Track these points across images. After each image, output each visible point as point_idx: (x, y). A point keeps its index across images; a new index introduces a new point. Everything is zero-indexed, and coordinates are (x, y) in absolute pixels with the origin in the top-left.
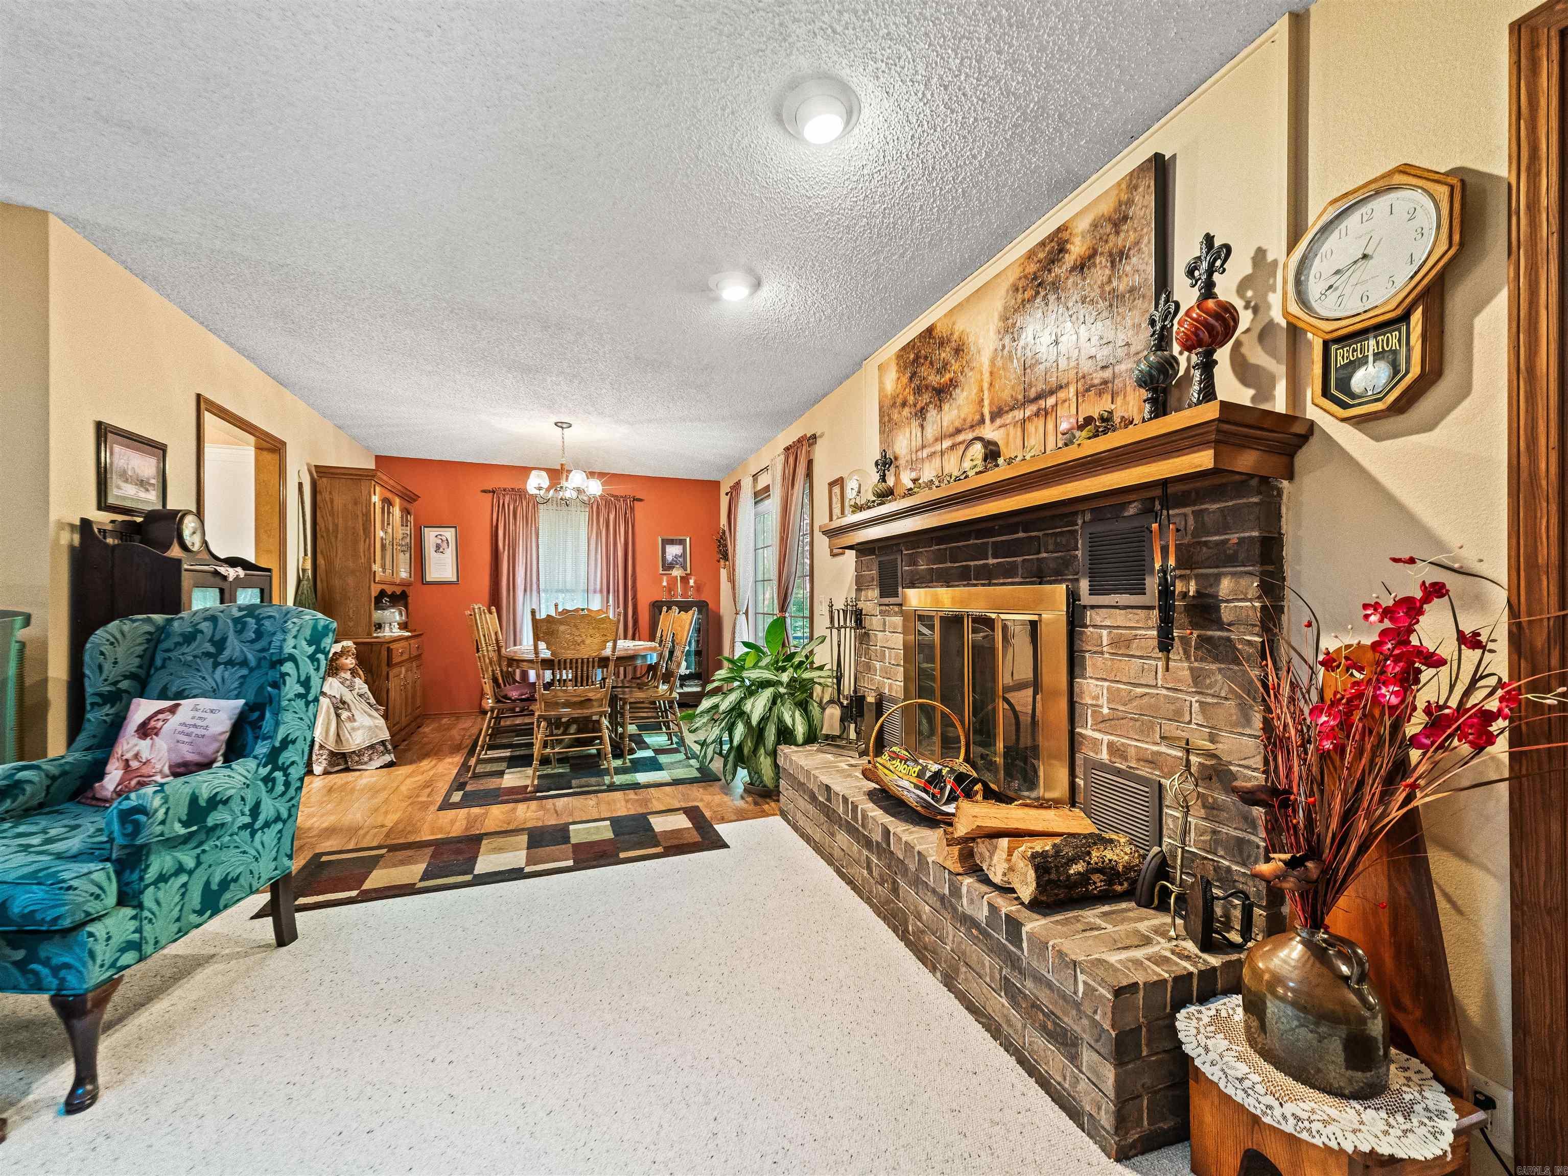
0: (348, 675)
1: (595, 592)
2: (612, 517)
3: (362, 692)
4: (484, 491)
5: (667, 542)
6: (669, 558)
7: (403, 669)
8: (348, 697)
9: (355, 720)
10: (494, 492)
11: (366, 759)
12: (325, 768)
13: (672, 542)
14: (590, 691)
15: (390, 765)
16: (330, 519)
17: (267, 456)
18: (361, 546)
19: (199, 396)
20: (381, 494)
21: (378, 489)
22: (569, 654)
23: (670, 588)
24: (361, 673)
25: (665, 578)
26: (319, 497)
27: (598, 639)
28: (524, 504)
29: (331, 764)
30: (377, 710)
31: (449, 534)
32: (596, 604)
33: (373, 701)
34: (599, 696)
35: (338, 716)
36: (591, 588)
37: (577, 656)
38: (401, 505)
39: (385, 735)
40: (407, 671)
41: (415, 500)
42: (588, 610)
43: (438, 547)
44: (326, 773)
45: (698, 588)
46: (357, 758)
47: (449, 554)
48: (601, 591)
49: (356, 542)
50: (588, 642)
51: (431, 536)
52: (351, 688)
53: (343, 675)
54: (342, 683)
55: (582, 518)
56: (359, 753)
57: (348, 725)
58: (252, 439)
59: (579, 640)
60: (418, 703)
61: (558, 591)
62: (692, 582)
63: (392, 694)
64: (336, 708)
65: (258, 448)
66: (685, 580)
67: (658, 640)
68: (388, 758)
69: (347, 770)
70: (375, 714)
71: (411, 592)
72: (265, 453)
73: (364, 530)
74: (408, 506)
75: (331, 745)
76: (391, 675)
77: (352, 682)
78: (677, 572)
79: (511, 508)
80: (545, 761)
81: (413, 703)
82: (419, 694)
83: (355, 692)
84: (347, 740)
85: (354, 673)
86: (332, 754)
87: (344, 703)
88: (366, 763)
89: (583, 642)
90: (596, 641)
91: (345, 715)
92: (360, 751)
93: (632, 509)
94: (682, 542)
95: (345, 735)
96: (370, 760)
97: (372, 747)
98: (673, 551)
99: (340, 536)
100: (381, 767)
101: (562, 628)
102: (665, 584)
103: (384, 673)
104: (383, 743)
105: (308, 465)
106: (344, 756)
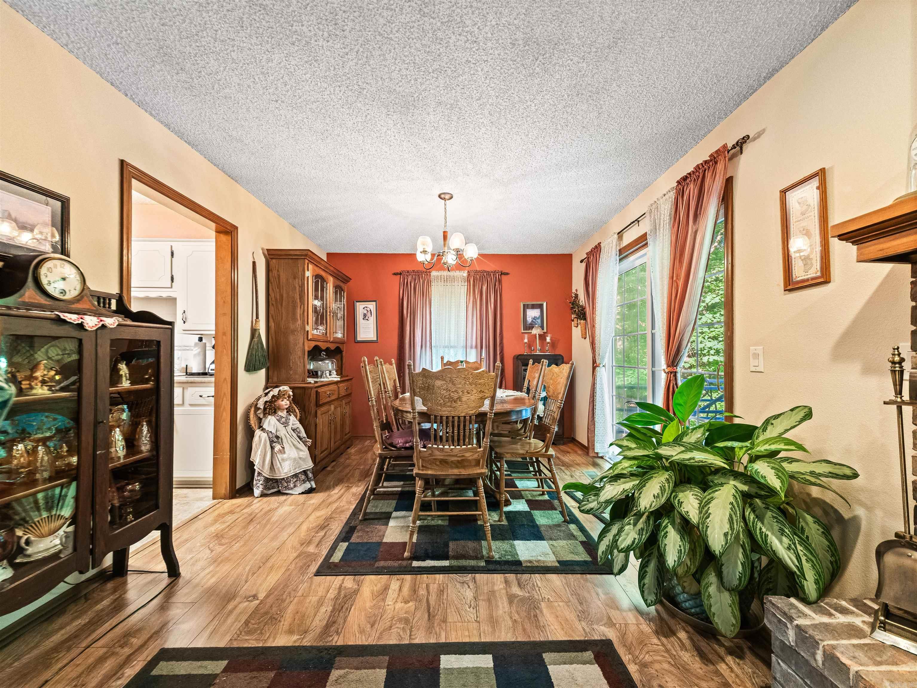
0: (284, 414)
1: (471, 348)
2: (484, 288)
3: (294, 427)
4: (395, 274)
5: (526, 307)
6: (529, 320)
7: (332, 407)
8: (282, 432)
9: (284, 453)
10: (401, 274)
11: (292, 486)
12: (262, 492)
13: (533, 307)
14: (467, 450)
15: (310, 491)
16: (278, 290)
17: (224, 238)
18: (299, 311)
19: (122, 163)
20: (314, 270)
21: (310, 266)
22: (445, 412)
23: (530, 345)
24: (297, 411)
25: (526, 336)
26: (270, 274)
27: (474, 396)
28: (421, 281)
29: (266, 487)
30: (305, 443)
31: (372, 306)
32: (472, 357)
33: (303, 434)
34: (476, 456)
35: (272, 448)
36: (469, 344)
37: (453, 414)
38: (334, 283)
39: (309, 465)
40: (335, 408)
41: (348, 281)
42: (467, 362)
43: (365, 315)
44: (263, 495)
45: (553, 344)
46: (286, 484)
47: (372, 320)
48: (476, 347)
49: (294, 308)
50: (464, 399)
51: (360, 308)
52: (286, 424)
53: (280, 413)
54: (279, 420)
55: (462, 291)
56: (287, 480)
57: (280, 456)
58: (213, 225)
59: (455, 396)
60: (347, 430)
61: (445, 347)
62: (548, 339)
63: (320, 428)
64: (272, 442)
65: (218, 232)
66: (542, 337)
67: (525, 389)
68: (307, 486)
69: (279, 493)
70: (302, 446)
71: (344, 348)
72: (222, 235)
73: (300, 298)
74: (342, 284)
75: (266, 473)
76: (319, 412)
77: (287, 419)
78: (536, 331)
79: (413, 285)
80: (426, 506)
81: (342, 431)
82: (348, 422)
83: (289, 428)
84: (278, 469)
85: (289, 411)
86: (267, 480)
87: (277, 437)
88: (292, 489)
89: (459, 398)
90: (473, 398)
91: (278, 447)
92: (287, 478)
93: (500, 281)
94: (540, 307)
95: (277, 464)
96: (295, 486)
97: (296, 476)
98: (533, 314)
99: (284, 304)
100: (303, 493)
101: (438, 383)
102: (526, 341)
103: (313, 412)
104: (305, 472)
105: (263, 249)
106: (277, 481)
